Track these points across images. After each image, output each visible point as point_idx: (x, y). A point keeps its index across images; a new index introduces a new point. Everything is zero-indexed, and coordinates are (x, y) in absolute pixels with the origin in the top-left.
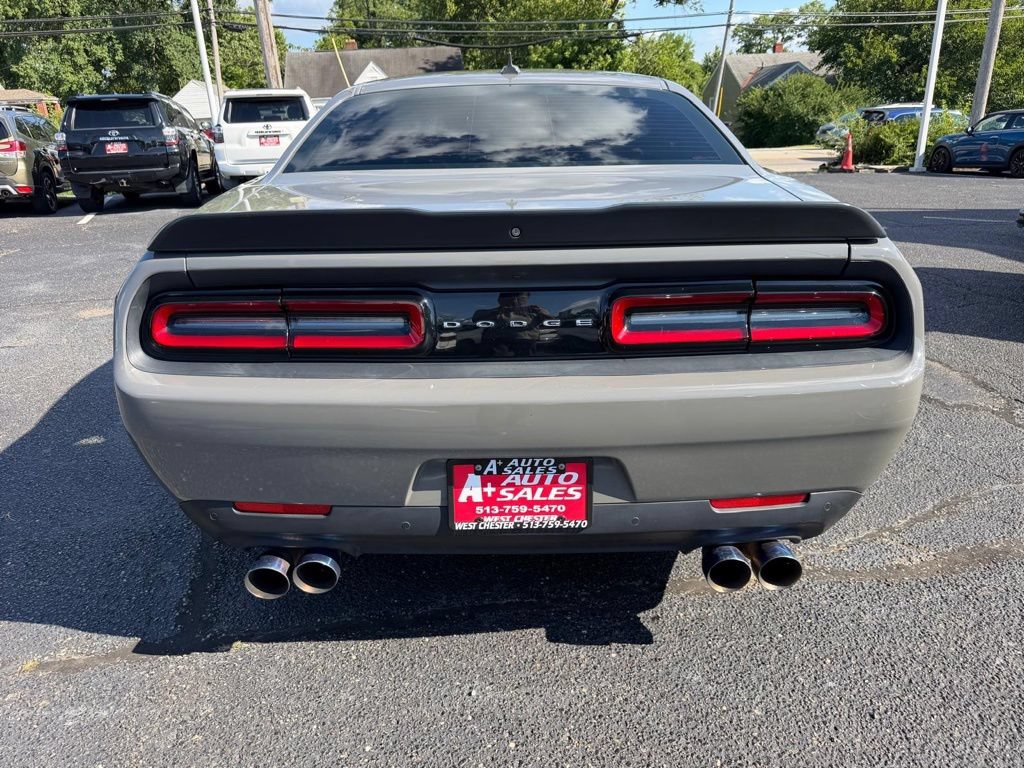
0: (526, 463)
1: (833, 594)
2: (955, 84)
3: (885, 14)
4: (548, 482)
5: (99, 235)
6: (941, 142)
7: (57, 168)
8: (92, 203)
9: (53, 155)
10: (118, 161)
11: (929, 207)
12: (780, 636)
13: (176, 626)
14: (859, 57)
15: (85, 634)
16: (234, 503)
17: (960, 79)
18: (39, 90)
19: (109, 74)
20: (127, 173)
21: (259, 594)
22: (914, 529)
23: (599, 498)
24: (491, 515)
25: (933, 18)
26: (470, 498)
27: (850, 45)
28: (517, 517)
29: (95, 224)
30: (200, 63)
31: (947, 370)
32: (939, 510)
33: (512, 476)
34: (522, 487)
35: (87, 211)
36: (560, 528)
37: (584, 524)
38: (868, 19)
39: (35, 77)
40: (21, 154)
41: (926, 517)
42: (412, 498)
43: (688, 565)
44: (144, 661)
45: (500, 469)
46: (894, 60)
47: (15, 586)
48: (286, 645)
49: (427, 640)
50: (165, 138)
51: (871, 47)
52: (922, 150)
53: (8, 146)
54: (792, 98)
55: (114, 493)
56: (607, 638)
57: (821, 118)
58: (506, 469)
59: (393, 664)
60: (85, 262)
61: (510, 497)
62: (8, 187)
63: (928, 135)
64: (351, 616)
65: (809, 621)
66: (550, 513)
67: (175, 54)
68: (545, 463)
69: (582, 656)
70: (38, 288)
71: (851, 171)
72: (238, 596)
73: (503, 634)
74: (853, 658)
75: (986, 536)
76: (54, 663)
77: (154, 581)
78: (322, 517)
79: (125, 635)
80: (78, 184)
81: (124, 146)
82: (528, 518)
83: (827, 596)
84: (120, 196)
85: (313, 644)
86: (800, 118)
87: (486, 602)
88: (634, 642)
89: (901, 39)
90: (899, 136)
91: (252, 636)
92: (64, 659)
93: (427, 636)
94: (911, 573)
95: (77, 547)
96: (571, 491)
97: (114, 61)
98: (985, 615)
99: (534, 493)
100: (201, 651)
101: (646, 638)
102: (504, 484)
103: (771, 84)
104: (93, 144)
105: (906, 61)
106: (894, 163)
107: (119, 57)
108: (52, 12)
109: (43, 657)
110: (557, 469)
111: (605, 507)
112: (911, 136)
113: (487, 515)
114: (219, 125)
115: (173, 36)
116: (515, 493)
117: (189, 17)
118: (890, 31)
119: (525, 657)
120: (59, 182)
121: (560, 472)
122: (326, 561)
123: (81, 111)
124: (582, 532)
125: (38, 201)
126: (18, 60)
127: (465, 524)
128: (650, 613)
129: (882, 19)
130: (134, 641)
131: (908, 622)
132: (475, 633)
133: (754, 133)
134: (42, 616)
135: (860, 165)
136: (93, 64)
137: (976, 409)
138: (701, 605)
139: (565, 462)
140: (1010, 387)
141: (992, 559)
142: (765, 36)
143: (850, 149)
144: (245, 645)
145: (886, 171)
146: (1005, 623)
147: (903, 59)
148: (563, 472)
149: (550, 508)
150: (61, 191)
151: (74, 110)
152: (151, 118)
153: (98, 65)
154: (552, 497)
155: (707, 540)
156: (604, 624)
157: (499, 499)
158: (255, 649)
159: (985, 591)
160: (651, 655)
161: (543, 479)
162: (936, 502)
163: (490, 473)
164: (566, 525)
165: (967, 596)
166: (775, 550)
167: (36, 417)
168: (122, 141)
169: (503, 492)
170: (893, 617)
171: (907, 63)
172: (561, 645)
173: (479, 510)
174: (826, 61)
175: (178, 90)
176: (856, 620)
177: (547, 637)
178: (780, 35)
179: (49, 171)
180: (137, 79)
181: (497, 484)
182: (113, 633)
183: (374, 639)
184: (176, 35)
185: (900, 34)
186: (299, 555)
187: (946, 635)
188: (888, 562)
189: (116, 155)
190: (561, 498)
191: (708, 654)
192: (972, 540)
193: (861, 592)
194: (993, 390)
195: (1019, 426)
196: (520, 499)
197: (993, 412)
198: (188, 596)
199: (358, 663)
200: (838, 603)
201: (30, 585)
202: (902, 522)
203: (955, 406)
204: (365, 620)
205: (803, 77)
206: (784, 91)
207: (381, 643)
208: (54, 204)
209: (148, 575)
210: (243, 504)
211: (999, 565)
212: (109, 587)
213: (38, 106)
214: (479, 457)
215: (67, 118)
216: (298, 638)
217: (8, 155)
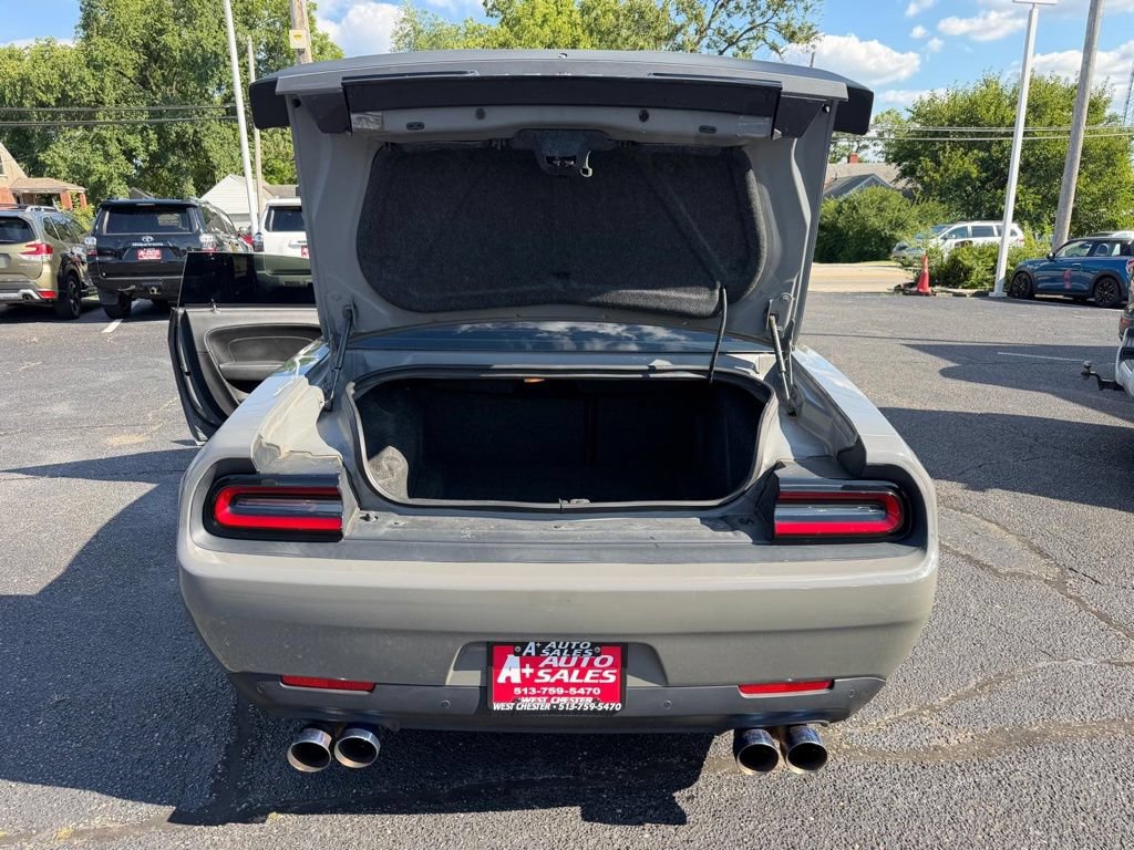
0: (564, 645)
1: (867, 776)
2: (1040, 202)
3: (964, 129)
4: (584, 664)
5: (126, 348)
6: (1021, 267)
7: (83, 269)
8: (120, 310)
9: (79, 256)
10: (151, 268)
11: (1004, 340)
12: (812, 819)
13: (211, 795)
14: (937, 171)
15: (120, 801)
16: (281, 676)
17: (1044, 197)
18: (65, 179)
19: (139, 163)
20: (158, 280)
21: (300, 767)
22: (954, 707)
23: (633, 682)
24: (529, 696)
25: (1012, 135)
26: (508, 679)
27: (927, 159)
28: (553, 699)
29: (121, 333)
30: (240, 155)
31: (1004, 532)
32: (981, 688)
33: (549, 659)
34: (560, 668)
35: (112, 317)
36: (595, 710)
37: (618, 706)
38: (946, 134)
39: (62, 166)
40: (47, 257)
41: (968, 695)
42: (453, 678)
43: (723, 743)
44: (179, 831)
45: (538, 651)
46: (974, 176)
47: (47, 748)
48: (321, 817)
49: (462, 815)
50: (201, 245)
51: (949, 162)
52: (1001, 274)
53: (34, 249)
54: (868, 211)
55: (146, 648)
56: (641, 818)
57: (899, 234)
58: (544, 651)
59: (428, 840)
60: (112, 379)
61: (547, 679)
62: (30, 292)
63: (1008, 259)
64: (387, 789)
65: (842, 804)
66: (585, 695)
67: (214, 145)
68: (581, 646)
69: (616, 837)
70: (62, 409)
71: (927, 294)
72: (273, 764)
73: (538, 812)
74: (882, 844)
75: (1026, 717)
76: (88, 831)
77: (188, 745)
78: (366, 693)
79: (159, 803)
80: (103, 288)
81: (158, 252)
82: (565, 700)
83: (862, 778)
84: (149, 302)
85: (349, 816)
86: (876, 232)
87: (522, 778)
88: (668, 822)
89: (981, 154)
90: (978, 259)
91: (289, 806)
92: (99, 827)
93: (461, 812)
94: (948, 756)
95: (110, 707)
96: (606, 674)
97: (147, 150)
98: (1015, 802)
99: (570, 675)
100: (236, 822)
101: (680, 819)
102: (542, 665)
103: (845, 196)
104: (125, 250)
105: (987, 177)
106: (973, 286)
107: (154, 147)
108: (86, 99)
109: (78, 824)
110: (593, 652)
111: (639, 691)
112: (990, 259)
113: (525, 696)
114: (259, 233)
115: (213, 128)
116: (552, 674)
117: (233, 112)
118: (970, 146)
119: (559, 836)
120: (84, 287)
121: (595, 655)
122: (366, 736)
123: (115, 215)
124: (615, 716)
125: (63, 305)
126: (45, 147)
127: (503, 705)
128: (686, 792)
129: (962, 134)
130: (169, 810)
131: (939, 807)
132: (511, 810)
133: (827, 248)
134: (76, 780)
135: (937, 288)
136: (124, 153)
137: (1029, 578)
138: (737, 784)
139: (600, 647)
140: (1066, 554)
141: (1029, 741)
142: (839, 143)
143: (926, 271)
144: (281, 816)
145: (965, 296)
146: (1035, 811)
147: (984, 175)
148: (599, 655)
149: (586, 691)
150: (86, 295)
151: (108, 213)
152: (188, 223)
153: (129, 154)
154: (587, 680)
155: (739, 724)
156: (639, 804)
157: (537, 681)
158: (289, 821)
159: (1018, 776)
160: (684, 836)
161: (580, 661)
162: (979, 679)
163: (529, 654)
164: (600, 707)
165: (999, 781)
166: (801, 735)
167: (64, 560)
168: (156, 248)
169: (541, 673)
170: (925, 801)
171: (988, 179)
172: (595, 825)
173: (517, 691)
174: (904, 174)
175: (213, 183)
176: (888, 805)
177: (582, 815)
178: (855, 143)
179: (74, 273)
180: (170, 170)
181: (535, 665)
182: (147, 802)
183: (409, 813)
184: (215, 126)
185: (980, 149)
186: (341, 729)
187: (974, 822)
188: (925, 743)
189: (150, 262)
190: (596, 681)
191: (740, 836)
192: (1012, 721)
193: (897, 774)
194: (1048, 556)
195: (1071, 597)
196: (557, 680)
197: (1046, 581)
198: (223, 763)
199: (393, 838)
200: (871, 785)
201: (63, 747)
202: (944, 699)
203: (1008, 574)
204: (401, 792)
205: (879, 190)
206: (859, 203)
207: (416, 817)
208: (78, 308)
209: (182, 739)
210: (289, 678)
211: (1036, 748)
212: (142, 750)
213: (62, 196)
214: (519, 640)
215: (100, 221)
216: (334, 811)
217: (33, 258)
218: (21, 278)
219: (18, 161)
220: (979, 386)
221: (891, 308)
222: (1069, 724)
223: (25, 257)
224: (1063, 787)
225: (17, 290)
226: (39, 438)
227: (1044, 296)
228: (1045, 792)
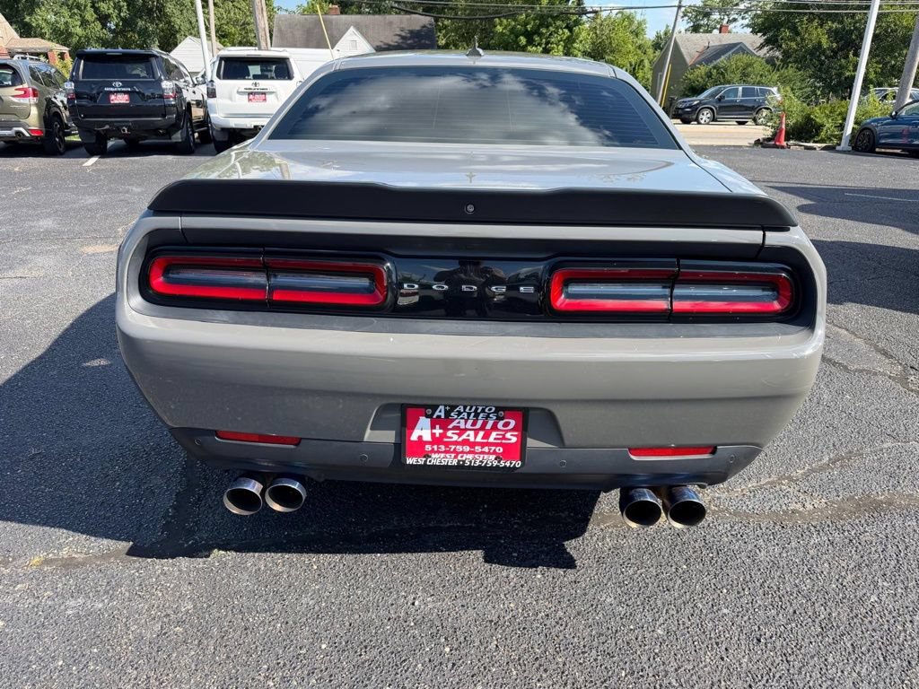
0: (470, 409)
1: (733, 533)
2: (880, 71)
4: (489, 426)
5: (102, 177)
6: (867, 124)
7: (65, 114)
8: (96, 147)
9: (62, 102)
10: (120, 110)
11: (851, 184)
12: (685, 567)
13: (162, 533)
14: (794, 41)
15: (84, 536)
16: (216, 431)
18: (49, 39)
19: (113, 27)
20: (128, 122)
21: (235, 510)
22: (810, 478)
23: (532, 443)
24: (438, 452)
25: (868, 7)
26: (420, 437)
27: (787, 30)
28: (460, 455)
29: (99, 167)
30: (197, 21)
31: (853, 337)
32: (834, 463)
33: (457, 421)
34: (466, 430)
35: (91, 154)
36: (497, 466)
37: (518, 464)
39: (46, 28)
40: (33, 100)
41: (822, 469)
42: (369, 435)
43: (609, 501)
44: (135, 562)
45: (447, 414)
46: (827, 45)
47: (24, 491)
49: (379, 555)
50: (163, 90)
51: (805, 32)
52: (848, 131)
53: (22, 92)
54: (734, 76)
56: (534, 561)
58: (452, 414)
59: (348, 575)
60: (90, 201)
61: (455, 438)
62: (21, 129)
63: (855, 118)
64: (315, 531)
65: (711, 555)
66: (489, 453)
67: (175, 11)
68: (486, 410)
69: (512, 576)
70: (47, 224)
71: (783, 147)
72: (217, 510)
73: (445, 554)
74: (747, 589)
75: (873, 488)
76: (57, 560)
77: (144, 492)
78: (292, 446)
79: (118, 539)
80: (84, 129)
81: (126, 97)
82: (470, 456)
83: (729, 534)
84: (122, 142)
85: (280, 554)
87: (431, 525)
88: (558, 566)
89: (835, 26)
90: (828, 117)
91: (229, 545)
92: (66, 557)
94: (804, 518)
95: (79, 460)
96: (508, 435)
97: (119, 16)
98: (865, 558)
99: (476, 435)
100: (183, 556)
101: (569, 563)
102: (450, 427)
103: (715, 63)
104: (98, 94)
105: (838, 47)
106: (822, 141)
107: (125, 13)
109: (48, 554)
110: (497, 416)
111: (537, 451)
112: (839, 118)
113: (435, 452)
114: (212, 81)
116: (460, 435)
118: (825, 18)
119: (462, 574)
120: (67, 127)
121: (499, 419)
122: (295, 485)
123: (89, 64)
124: (516, 472)
125: (47, 143)
126: (31, 11)
127: (415, 459)
128: (574, 542)
130: (127, 545)
131: (797, 560)
135: (791, 142)
136: (100, 19)
137: (875, 374)
138: (618, 537)
139: (504, 410)
140: (907, 355)
141: (874, 508)
142: (712, 17)
143: (784, 127)
144: (223, 552)
145: (815, 149)
146: (882, 566)
147: (836, 44)
148: (502, 419)
149: (490, 449)
150: (69, 134)
151: (82, 61)
152: (151, 72)
153: (104, 19)
154: (491, 440)
155: (625, 483)
156: (532, 549)
157: (445, 440)
158: (230, 556)
159: (867, 537)
160: (571, 578)
161: (484, 424)
162: (832, 455)
163: (439, 417)
164: (502, 464)
165: (851, 541)
166: (684, 494)
168: (125, 92)
169: (449, 433)
170: (785, 555)
171: (839, 49)
172: (494, 566)
173: (428, 448)
174: (767, 42)
175: (175, 45)
176: (752, 556)
177: (484, 558)
178: (726, 17)
179: (58, 115)
180: (139, 33)
181: (445, 428)
182: (107, 537)
183: (333, 552)
185: (834, 21)
186: (271, 479)
187: (829, 573)
188: (784, 507)
189: (119, 105)
190: (499, 441)
191: (621, 579)
192: (861, 491)
193: (759, 532)
194: (892, 357)
195: (912, 391)
196: (464, 440)
197: (890, 377)
198: (174, 507)
199: (318, 572)
200: (737, 541)
201: (38, 491)
202: (800, 472)
203: (856, 370)
204: (326, 534)
205: (745, 59)
206: (726, 70)
207: (339, 556)
208: (62, 146)
209: (140, 487)
210: (223, 432)
211: (882, 514)
212: (105, 495)
213: (49, 54)
214: (430, 402)
215: (76, 68)
216: (267, 549)
217: (22, 100)
218: (13, 118)
219: (11, 24)
220: (828, 219)
221: (751, 157)
222: (912, 495)
223: (15, 100)
224: (907, 547)
225: (10, 128)
226: (27, 247)
227: (883, 150)
228: (891, 550)
